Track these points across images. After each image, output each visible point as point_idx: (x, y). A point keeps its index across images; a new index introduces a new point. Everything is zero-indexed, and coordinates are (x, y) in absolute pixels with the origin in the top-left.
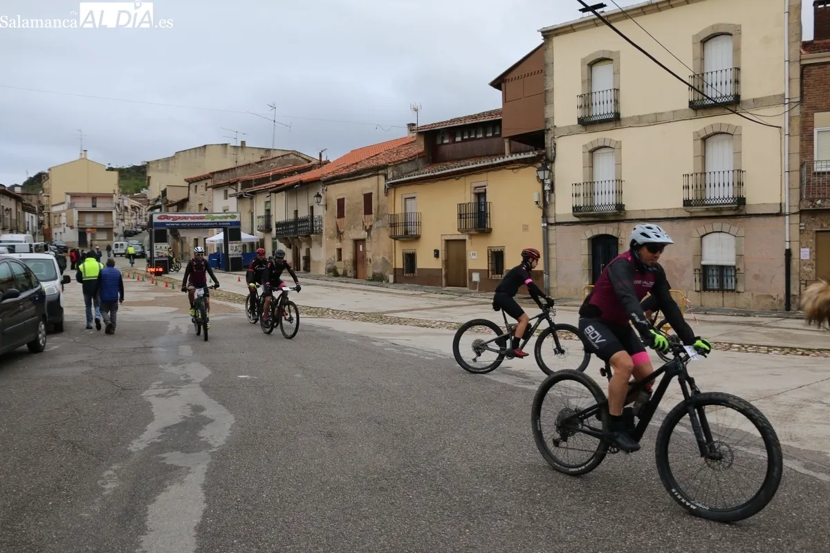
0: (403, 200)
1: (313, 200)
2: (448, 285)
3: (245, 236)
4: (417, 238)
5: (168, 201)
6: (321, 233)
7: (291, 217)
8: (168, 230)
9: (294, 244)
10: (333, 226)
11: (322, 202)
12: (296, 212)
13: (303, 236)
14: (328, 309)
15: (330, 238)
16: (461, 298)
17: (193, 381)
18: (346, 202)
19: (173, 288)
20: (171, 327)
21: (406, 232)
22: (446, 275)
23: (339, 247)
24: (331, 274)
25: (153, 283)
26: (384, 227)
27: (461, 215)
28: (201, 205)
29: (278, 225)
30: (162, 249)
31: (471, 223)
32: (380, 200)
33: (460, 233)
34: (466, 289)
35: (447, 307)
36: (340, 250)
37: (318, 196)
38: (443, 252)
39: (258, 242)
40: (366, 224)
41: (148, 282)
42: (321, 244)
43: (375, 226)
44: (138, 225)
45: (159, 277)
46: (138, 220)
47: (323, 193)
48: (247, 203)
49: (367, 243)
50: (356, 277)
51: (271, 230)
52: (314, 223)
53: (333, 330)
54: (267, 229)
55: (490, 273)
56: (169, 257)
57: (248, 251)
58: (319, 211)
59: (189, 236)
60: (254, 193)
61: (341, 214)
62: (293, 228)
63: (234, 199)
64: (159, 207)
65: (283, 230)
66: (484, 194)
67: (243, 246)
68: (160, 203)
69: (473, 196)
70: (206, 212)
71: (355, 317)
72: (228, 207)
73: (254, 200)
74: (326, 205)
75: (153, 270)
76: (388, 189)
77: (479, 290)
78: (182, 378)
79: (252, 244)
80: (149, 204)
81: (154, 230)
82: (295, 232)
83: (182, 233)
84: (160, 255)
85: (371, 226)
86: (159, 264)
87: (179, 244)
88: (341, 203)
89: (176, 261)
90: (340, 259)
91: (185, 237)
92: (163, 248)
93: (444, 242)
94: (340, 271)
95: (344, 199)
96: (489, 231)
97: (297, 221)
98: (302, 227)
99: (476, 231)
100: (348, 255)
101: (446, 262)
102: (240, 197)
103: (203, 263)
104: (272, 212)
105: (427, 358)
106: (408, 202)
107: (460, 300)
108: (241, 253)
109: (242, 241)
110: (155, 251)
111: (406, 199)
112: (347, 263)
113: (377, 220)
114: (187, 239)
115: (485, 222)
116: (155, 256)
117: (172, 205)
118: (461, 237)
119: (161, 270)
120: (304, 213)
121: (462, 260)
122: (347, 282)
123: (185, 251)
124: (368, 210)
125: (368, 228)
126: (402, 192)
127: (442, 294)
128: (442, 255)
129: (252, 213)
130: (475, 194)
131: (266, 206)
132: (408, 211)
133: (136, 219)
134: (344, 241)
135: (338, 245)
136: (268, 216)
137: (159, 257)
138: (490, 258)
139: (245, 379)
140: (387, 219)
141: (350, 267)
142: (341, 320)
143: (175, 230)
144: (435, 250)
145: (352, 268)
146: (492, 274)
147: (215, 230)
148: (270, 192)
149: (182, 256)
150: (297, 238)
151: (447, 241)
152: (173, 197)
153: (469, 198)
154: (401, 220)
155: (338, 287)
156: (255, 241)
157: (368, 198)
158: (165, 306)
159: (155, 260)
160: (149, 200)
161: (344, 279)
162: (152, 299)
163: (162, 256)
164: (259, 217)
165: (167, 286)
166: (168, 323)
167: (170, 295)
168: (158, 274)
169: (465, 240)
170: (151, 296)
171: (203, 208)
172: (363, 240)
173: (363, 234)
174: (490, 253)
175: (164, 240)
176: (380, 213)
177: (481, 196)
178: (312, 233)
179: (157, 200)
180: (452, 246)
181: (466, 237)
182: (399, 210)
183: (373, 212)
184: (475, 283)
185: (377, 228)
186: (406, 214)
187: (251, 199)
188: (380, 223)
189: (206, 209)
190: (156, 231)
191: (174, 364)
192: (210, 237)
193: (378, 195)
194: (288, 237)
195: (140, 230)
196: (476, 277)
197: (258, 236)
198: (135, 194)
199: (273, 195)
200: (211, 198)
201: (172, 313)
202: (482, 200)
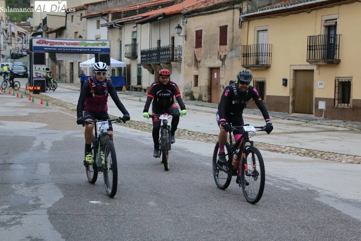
0: (256, 32)
1: (174, 31)
2: (294, 111)
3: (114, 61)
4: (267, 67)
5: (48, 28)
6: (180, 61)
7: (155, 46)
8: (47, 55)
9: (156, 70)
10: (191, 55)
11: (183, 33)
12: (159, 42)
13: (165, 63)
14: (184, 130)
15: (188, 65)
16: (308, 124)
17: (41, 206)
18: (204, 33)
19: (47, 105)
20: (37, 143)
21: (257, 62)
22: (293, 102)
23: (196, 74)
24: (188, 98)
25: (30, 100)
26: (237, 57)
27: (310, 47)
28: (76, 33)
29: (143, 53)
30: (40, 71)
31: (319, 54)
32: (235, 32)
33: (308, 64)
34: (313, 116)
35: (295, 132)
36: (196, 77)
37: (179, 27)
38: (292, 81)
39: (125, 68)
40: (221, 54)
41: (26, 99)
42: (179, 70)
43: (229, 56)
44: (24, 49)
45: (36, 95)
46: (24, 44)
47: (183, 25)
48: (116, 32)
49: (221, 72)
50: (210, 101)
51: (137, 57)
52: (175, 52)
53: (189, 152)
54: (134, 56)
55: (336, 101)
56: (47, 77)
57: (116, 75)
58: (179, 41)
59: (66, 60)
60: (122, 24)
61: (199, 44)
62: (156, 56)
63: (105, 29)
64: (41, 34)
65: (147, 57)
66: (335, 26)
67: (112, 70)
68: (42, 30)
69: (323, 28)
70: (81, 39)
71: (210, 139)
72: (100, 35)
73: (123, 30)
74: (186, 36)
75: (31, 88)
76: (242, 22)
77: (325, 117)
78: (31, 202)
79: (120, 69)
80: (32, 31)
81: (33, 53)
82: (158, 60)
83: (59, 57)
84: (39, 75)
85: (225, 56)
86: (37, 83)
87: (57, 67)
88: (199, 34)
89: (53, 81)
90: (196, 85)
91: (62, 61)
92: (41, 69)
93: (292, 72)
94: (196, 96)
95: (202, 30)
96: (338, 62)
97: (159, 50)
98: (164, 55)
99: (325, 61)
100: (203, 82)
101: (294, 91)
102: (111, 27)
103: (105, 85)
104: (138, 41)
105: (283, 188)
106: (261, 34)
107: (306, 126)
108: (110, 76)
109: (112, 66)
110: (34, 72)
111: (258, 31)
112: (202, 89)
113: (231, 50)
114: (64, 63)
115: (334, 54)
116: (34, 76)
117: (52, 32)
118: (310, 67)
119: (39, 88)
120: (166, 43)
121: (310, 90)
122: (201, 106)
123: (62, 73)
124: (223, 41)
125: (222, 57)
126: (256, 25)
127: (289, 119)
128: (290, 83)
129: (121, 42)
130: (326, 27)
131: (133, 36)
132: (260, 43)
133: (22, 43)
134: (201, 69)
135: (195, 72)
136: (134, 44)
137: (37, 77)
138: (337, 88)
139: (97, 205)
140: (240, 51)
141: (205, 92)
142: (196, 141)
143: (53, 53)
144: (284, 79)
145: (207, 93)
146: (338, 103)
147: (88, 55)
148: (137, 23)
149: (60, 77)
150: (159, 64)
151: (296, 71)
152: (53, 25)
153: (319, 30)
154: (253, 51)
155: (194, 110)
156: (123, 66)
157: (223, 30)
158: (37, 122)
159: (34, 79)
160: (32, 28)
161: (200, 103)
162: (27, 114)
163: (40, 77)
164: (126, 46)
165: (42, 103)
166: (34, 139)
167: (44, 111)
168: (36, 92)
169: (313, 71)
170: (25, 112)
171: (78, 35)
172: (218, 69)
173: (218, 63)
174: (337, 83)
175: (42, 62)
176: (234, 44)
177: (331, 28)
178: (173, 60)
179: (39, 27)
180: (300, 76)
181: (314, 67)
182: (251, 42)
183: (228, 43)
184: (321, 110)
185: (231, 57)
186: (258, 45)
187: (120, 29)
188: (233, 53)
189: (80, 37)
190: (35, 54)
191: (28, 184)
192: (83, 61)
193: (233, 28)
194: (151, 63)
195: (25, 53)
196: (322, 105)
197: (125, 62)
198: (22, 22)
199: (139, 25)
200: (85, 27)
201: (42, 128)
202: (332, 33)
